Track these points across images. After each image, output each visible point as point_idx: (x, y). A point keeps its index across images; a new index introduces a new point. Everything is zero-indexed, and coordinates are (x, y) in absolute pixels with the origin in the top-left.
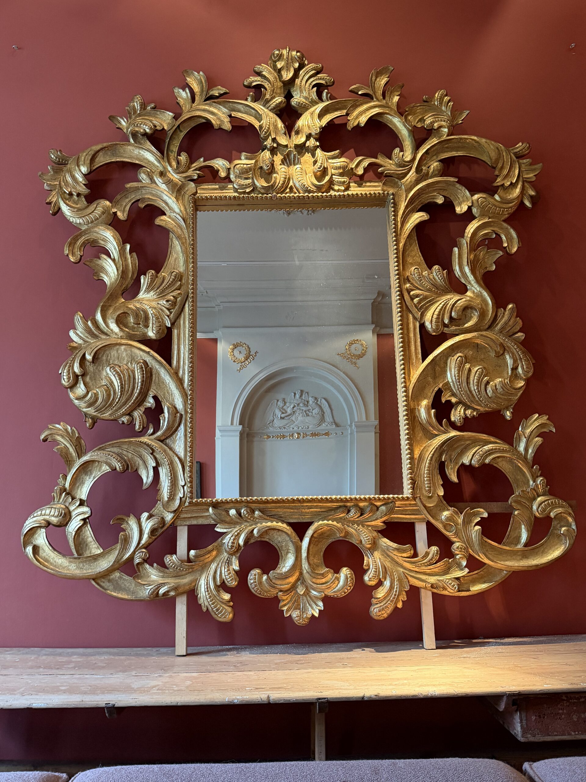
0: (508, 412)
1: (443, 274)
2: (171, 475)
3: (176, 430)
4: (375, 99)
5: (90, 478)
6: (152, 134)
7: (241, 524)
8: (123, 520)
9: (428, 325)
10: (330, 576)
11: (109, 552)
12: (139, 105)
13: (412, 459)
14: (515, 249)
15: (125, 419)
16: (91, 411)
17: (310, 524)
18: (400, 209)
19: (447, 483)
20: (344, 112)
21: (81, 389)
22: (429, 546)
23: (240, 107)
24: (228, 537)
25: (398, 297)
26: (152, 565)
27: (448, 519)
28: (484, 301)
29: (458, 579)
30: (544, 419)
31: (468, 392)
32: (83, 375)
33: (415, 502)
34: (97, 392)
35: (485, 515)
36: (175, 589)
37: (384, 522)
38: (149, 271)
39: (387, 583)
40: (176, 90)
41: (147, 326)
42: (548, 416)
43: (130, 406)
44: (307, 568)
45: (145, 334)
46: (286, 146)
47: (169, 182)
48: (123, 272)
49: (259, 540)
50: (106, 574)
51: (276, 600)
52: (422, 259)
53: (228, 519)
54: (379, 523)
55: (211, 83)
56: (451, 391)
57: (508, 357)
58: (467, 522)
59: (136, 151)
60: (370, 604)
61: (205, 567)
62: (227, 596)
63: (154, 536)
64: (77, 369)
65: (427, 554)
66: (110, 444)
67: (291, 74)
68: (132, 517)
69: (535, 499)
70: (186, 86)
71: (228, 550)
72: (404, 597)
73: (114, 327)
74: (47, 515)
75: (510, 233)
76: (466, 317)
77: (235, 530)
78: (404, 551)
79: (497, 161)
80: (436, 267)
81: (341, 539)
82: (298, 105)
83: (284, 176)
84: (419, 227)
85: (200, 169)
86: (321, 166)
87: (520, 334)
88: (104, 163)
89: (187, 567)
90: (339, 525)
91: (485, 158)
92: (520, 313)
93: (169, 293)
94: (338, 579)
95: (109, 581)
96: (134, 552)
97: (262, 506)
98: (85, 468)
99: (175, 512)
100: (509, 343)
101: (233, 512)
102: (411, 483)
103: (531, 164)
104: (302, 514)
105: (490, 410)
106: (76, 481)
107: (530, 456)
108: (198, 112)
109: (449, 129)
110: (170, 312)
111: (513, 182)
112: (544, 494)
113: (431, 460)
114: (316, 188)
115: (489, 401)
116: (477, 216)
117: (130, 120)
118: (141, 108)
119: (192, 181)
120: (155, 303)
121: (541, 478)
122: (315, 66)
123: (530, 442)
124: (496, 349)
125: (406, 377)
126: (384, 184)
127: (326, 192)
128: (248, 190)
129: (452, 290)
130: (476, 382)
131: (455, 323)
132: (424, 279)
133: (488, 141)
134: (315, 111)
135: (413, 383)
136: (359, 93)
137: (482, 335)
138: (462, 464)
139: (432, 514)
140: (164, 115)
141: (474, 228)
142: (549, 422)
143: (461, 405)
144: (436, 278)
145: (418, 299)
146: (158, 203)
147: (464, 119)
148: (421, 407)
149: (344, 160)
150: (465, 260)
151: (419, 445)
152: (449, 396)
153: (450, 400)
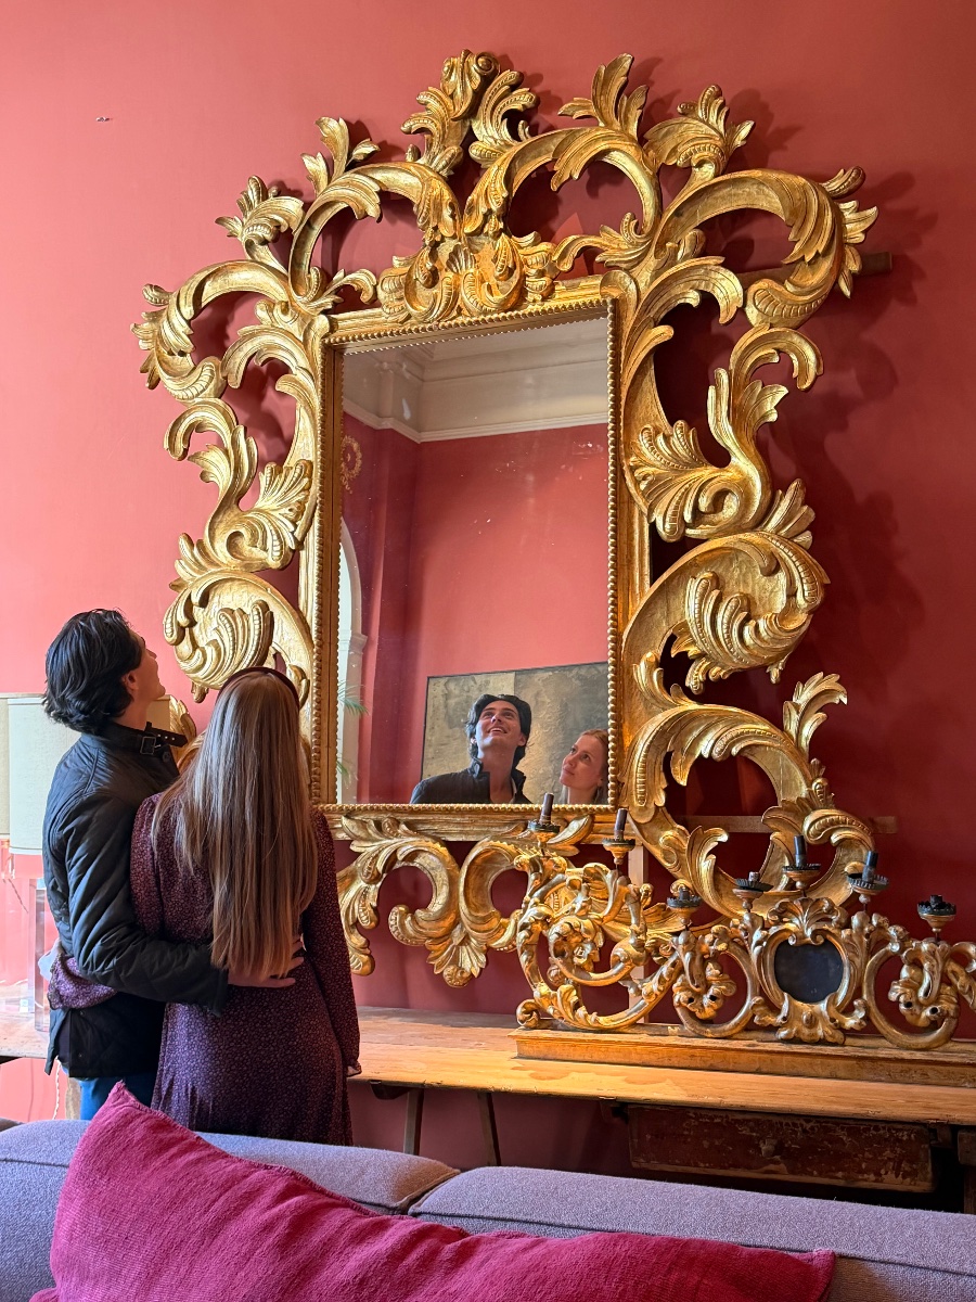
0: (775, 670)
1: (689, 436)
4: (601, 124)
6: (275, 240)
7: (381, 841)
9: (661, 527)
10: (496, 920)
12: (255, 194)
13: (619, 748)
14: (810, 381)
16: (198, 677)
17: (473, 844)
18: (625, 325)
20: (549, 157)
21: (187, 646)
23: (393, 174)
24: (363, 859)
25: (611, 483)
27: (670, 842)
28: (750, 478)
30: (832, 681)
31: (714, 639)
32: (190, 627)
34: (205, 650)
35: (724, 838)
37: (575, 845)
38: (269, 464)
40: (306, 159)
42: (838, 677)
44: (465, 910)
45: (263, 562)
46: (454, 237)
47: (295, 319)
48: (237, 468)
49: (405, 864)
52: (661, 409)
53: (364, 834)
54: (567, 846)
56: (691, 636)
58: (695, 847)
59: (253, 274)
62: (361, 941)
67: (469, 100)
69: (806, 814)
71: (363, 877)
73: (224, 553)
75: (804, 352)
77: (373, 850)
80: (680, 423)
82: (480, 155)
83: (448, 291)
85: (336, 291)
86: (502, 267)
87: (806, 534)
88: (214, 297)
90: (511, 848)
93: (293, 497)
103: (861, 209)
105: (746, 666)
107: (804, 743)
108: (332, 193)
109: (717, 164)
110: (296, 526)
111: (820, 251)
112: (826, 807)
113: (647, 751)
114: (494, 305)
115: (746, 652)
116: (753, 323)
117: (245, 220)
118: (259, 198)
119: (325, 312)
120: (276, 514)
121: (819, 780)
122: (508, 76)
123: (806, 721)
124: (761, 563)
125: (620, 615)
126: (602, 285)
127: (512, 309)
128: (402, 317)
129: (705, 460)
130: (725, 621)
131: (706, 519)
132: (657, 447)
133: (781, 176)
134: (502, 163)
135: (630, 625)
136: (574, 117)
137: (741, 541)
138: (701, 755)
139: (646, 835)
140: (292, 205)
141: (743, 348)
142: (839, 687)
143: (704, 660)
144: (677, 442)
145: (646, 482)
146: (281, 355)
147: (747, 138)
148: (642, 664)
149: (544, 246)
150: (725, 407)
151: (636, 726)
152: (686, 646)
153: (686, 653)
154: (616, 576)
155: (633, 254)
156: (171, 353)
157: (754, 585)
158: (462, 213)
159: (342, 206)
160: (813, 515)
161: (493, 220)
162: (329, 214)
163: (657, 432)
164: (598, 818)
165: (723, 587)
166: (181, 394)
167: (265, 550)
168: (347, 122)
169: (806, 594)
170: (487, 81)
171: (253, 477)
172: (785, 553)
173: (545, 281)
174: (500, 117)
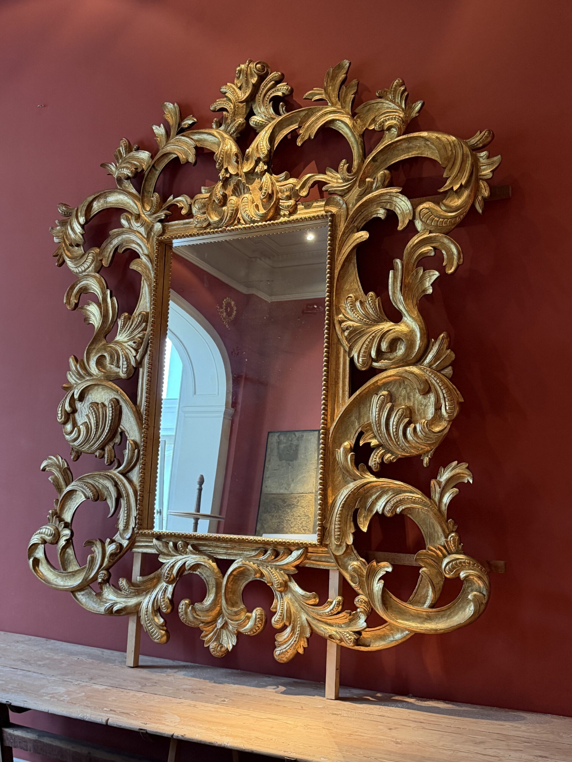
0: (426, 458)
1: (376, 302)
2: (127, 507)
3: (133, 469)
4: (329, 104)
5: (73, 504)
6: (134, 177)
7: (176, 556)
8: (93, 543)
9: (357, 360)
10: (244, 614)
11: (81, 570)
12: (124, 149)
13: (325, 504)
14: (453, 268)
15: (98, 453)
16: (75, 445)
18: (339, 231)
20: (297, 125)
23: (205, 136)
24: (165, 567)
25: (326, 331)
27: (355, 569)
30: (463, 468)
32: (73, 412)
34: (80, 429)
35: (390, 569)
36: (125, 608)
37: (296, 567)
38: (124, 313)
39: (289, 628)
40: (154, 127)
42: (467, 465)
43: (103, 441)
44: (224, 604)
45: (117, 374)
47: (143, 225)
48: (104, 316)
49: (191, 572)
51: (198, 630)
53: (167, 551)
54: (290, 567)
56: (374, 432)
58: (372, 575)
59: (121, 196)
60: (274, 647)
61: (149, 591)
62: (161, 621)
63: (112, 560)
64: (68, 408)
66: (85, 476)
67: (248, 92)
68: (99, 541)
69: (444, 557)
70: (162, 121)
71: (164, 579)
72: (304, 644)
73: (94, 368)
74: (43, 534)
75: (451, 249)
77: (171, 561)
78: (310, 598)
79: (447, 160)
80: (371, 293)
81: (257, 579)
82: (256, 125)
83: (232, 208)
85: (168, 208)
88: (98, 211)
89: (133, 591)
90: (255, 566)
93: (136, 335)
94: (249, 618)
95: (83, 595)
96: (97, 573)
98: (69, 496)
99: (128, 539)
101: (171, 545)
102: (319, 529)
103: (488, 157)
105: (408, 455)
106: (65, 506)
107: (444, 508)
108: (169, 148)
109: (399, 129)
110: (137, 352)
111: (463, 183)
112: (457, 553)
113: (343, 507)
114: (259, 217)
115: (407, 445)
116: (419, 230)
117: (118, 165)
118: (126, 152)
119: (161, 221)
120: (126, 344)
121: (453, 534)
122: (274, 75)
123: (446, 493)
124: (419, 386)
125: (329, 417)
126: (326, 205)
127: (270, 220)
128: (205, 225)
129: (386, 318)
130: (395, 423)
131: (385, 356)
132: (356, 309)
133: (440, 136)
134: (269, 129)
135: (335, 424)
136: (313, 100)
137: (406, 371)
138: (377, 512)
139: (340, 563)
140: (144, 155)
141: (412, 246)
142: (467, 472)
143: (381, 448)
144: (368, 306)
145: (348, 331)
146: (134, 246)
147: (419, 112)
148: (342, 449)
149: (292, 180)
150: (399, 284)
151: (336, 490)
152: (370, 438)
153: (369, 443)
154: (327, 391)
155: (345, 186)
156: (71, 245)
157: (414, 401)
158: (243, 160)
159: (174, 156)
160: (453, 356)
161: (261, 164)
162: (166, 161)
163: (356, 299)
164: (310, 549)
165: (395, 401)
166: (76, 270)
167: (118, 367)
168: (178, 104)
169: (447, 408)
170: (262, 78)
171: (114, 322)
172: (434, 381)
173: (291, 202)
174: (268, 100)
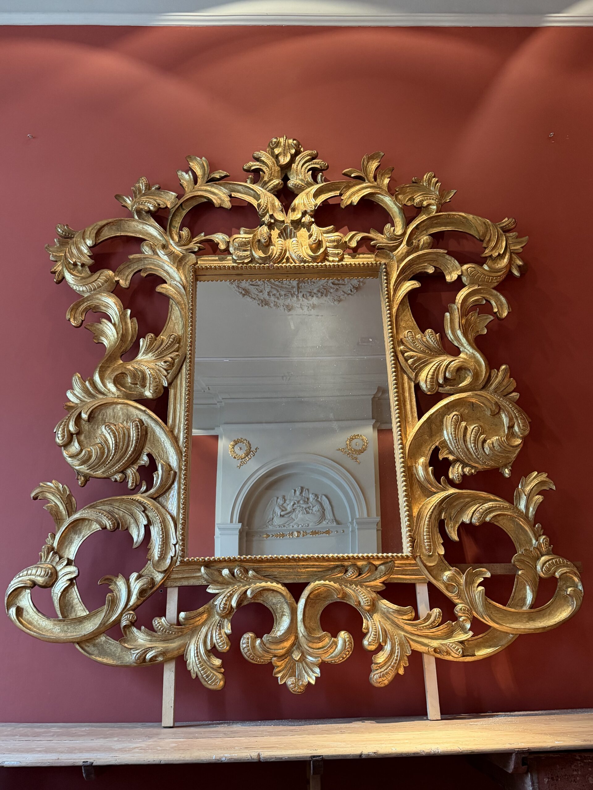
0: (506, 470)
1: (436, 337)
2: (163, 533)
3: (170, 487)
4: (367, 181)
5: (79, 537)
6: (156, 212)
7: (234, 584)
8: (111, 580)
9: (423, 385)
10: (327, 640)
11: (95, 614)
12: (144, 186)
13: (410, 516)
14: (505, 314)
15: (118, 477)
16: (83, 468)
17: (306, 584)
18: (392, 277)
19: (447, 542)
20: (337, 193)
21: (75, 447)
22: (431, 608)
23: (240, 188)
24: (220, 598)
25: (393, 358)
26: (139, 629)
27: (450, 579)
28: (477, 362)
29: (462, 642)
30: (543, 477)
31: (466, 450)
32: (78, 434)
33: (415, 562)
34: (91, 450)
35: (488, 575)
36: (163, 653)
37: (383, 583)
38: (149, 334)
39: (388, 647)
40: (180, 173)
41: (144, 386)
42: (547, 474)
43: (124, 463)
44: (302, 631)
45: (142, 394)
46: (283, 222)
47: (171, 254)
48: (122, 335)
49: (253, 601)
50: (91, 638)
51: (270, 667)
52: (415, 323)
53: (220, 579)
54: (378, 583)
55: (213, 167)
56: (449, 449)
57: (503, 416)
58: (469, 583)
59: (140, 227)
60: (370, 671)
61: (195, 630)
62: (217, 662)
63: (142, 597)
64: (72, 428)
65: (429, 616)
66: (101, 502)
67: (288, 159)
68: (120, 576)
69: (538, 559)
70: (189, 169)
71: (220, 612)
72: (405, 663)
73: (111, 387)
74: (33, 575)
75: (500, 300)
76: (460, 378)
77: (228, 591)
78: (405, 613)
79: (485, 235)
80: (429, 330)
81: (338, 600)
82: (295, 187)
83: (281, 248)
84: (411, 295)
85: (201, 242)
86: (316, 239)
87: (514, 394)
88: (108, 237)
89: (176, 630)
90: (337, 585)
91: (472, 232)
92: (513, 373)
93: (167, 355)
94: (336, 644)
95: (94, 645)
96: (121, 614)
97: (256, 565)
98: (75, 526)
99: (165, 572)
100: (504, 403)
101: (225, 572)
102: (410, 540)
103: (517, 237)
104: (298, 574)
105: (488, 467)
106: (65, 540)
107: (531, 515)
109: (438, 207)
111: (501, 253)
112: (549, 554)
113: (430, 518)
114: (311, 258)
115: (488, 458)
116: (466, 284)
117: (135, 199)
119: (194, 253)
121: (544, 537)
122: (311, 152)
123: (531, 500)
124: (491, 407)
125: (403, 435)
126: (377, 257)
127: (321, 262)
128: (247, 260)
129: (445, 352)
130: (472, 439)
131: (450, 383)
132: (418, 342)
134: (311, 191)
135: (409, 445)
137: (477, 395)
138: (464, 522)
139: (433, 574)
141: (463, 296)
143: (459, 462)
145: (412, 360)
146: (160, 273)
147: (451, 198)
148: (420, 465)
149: (338, 233)
150: (457, 323)
151: (418, 503)
152: (447, 454)
153: (447, 458)
157: (484, 421)
158: (288, 211)
159: (204, 200)
160: (516, 383)
161: (308, 216)
162: (195, 203)
163: (416, 335)
168: (207, 159)
174: (307, 170)
